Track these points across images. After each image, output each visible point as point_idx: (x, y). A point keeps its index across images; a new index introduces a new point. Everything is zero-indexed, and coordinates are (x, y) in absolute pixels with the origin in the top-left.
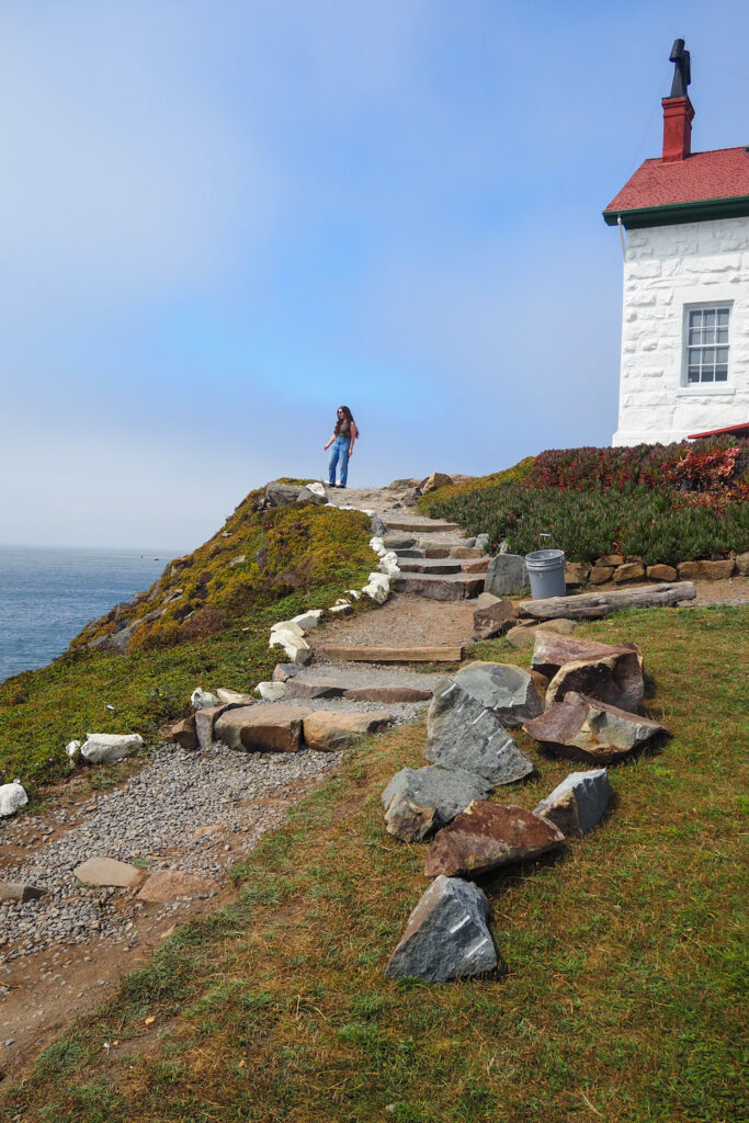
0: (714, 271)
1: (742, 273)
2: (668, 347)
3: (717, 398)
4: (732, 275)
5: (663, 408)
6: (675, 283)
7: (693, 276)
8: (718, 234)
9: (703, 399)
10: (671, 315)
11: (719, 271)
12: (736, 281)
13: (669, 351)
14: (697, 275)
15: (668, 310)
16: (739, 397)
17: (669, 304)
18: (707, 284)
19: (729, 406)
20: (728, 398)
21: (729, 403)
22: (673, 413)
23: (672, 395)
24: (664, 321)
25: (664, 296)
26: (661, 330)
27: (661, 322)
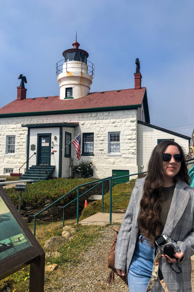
0: (12, 129)
1: (17, 129)
2: (3, 145)
3: (12, 157)
4: (15, 129)
5: (2, 159)
6: (5, 131)
7: (8, 129)
8: (13, 120)
9: (9, 157)
10: (4, 138)
11: (13, 129)
12: (16, 131)
13: (3, 146)
14: (9, 129)
15: (3, 137)
16: (16, 157)
17: (4, 135)
18: (11, 131)
19: (14, 159)
20: (14, 157)
21: (14, 158)
22: (4, 160)
23: (3, 156)
24: (3, 139)
25: (3, 133)
26: (2, 141)
27: (2, 139)
